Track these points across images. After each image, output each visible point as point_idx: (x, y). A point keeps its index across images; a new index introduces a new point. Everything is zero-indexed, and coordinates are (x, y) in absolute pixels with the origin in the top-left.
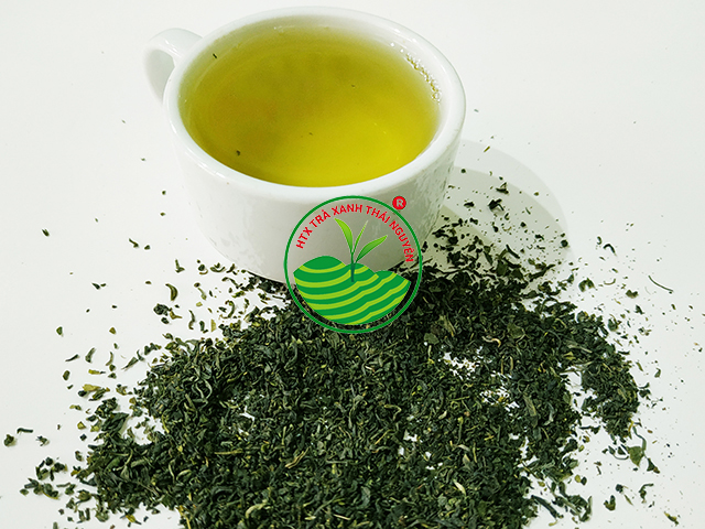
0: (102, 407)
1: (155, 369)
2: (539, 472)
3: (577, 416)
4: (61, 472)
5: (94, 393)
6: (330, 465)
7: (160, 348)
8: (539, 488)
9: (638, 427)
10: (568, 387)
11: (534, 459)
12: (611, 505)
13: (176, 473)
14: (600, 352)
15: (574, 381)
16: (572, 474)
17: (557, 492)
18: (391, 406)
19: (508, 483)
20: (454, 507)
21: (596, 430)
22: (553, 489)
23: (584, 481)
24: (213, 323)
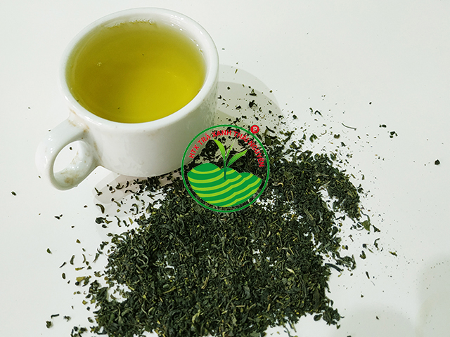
0: (91, 288)
1: (111, 256)
2: (324, 249)
3: (332, 213)
4: (84, 332)
5: (84, 281)
6: (223, 280)
7: (108, 243)
8: (327, 259)
9: (363, 210)
10: (323, 199)
11: (320, 244)
12: (363, 256)
13: (147, 311)
14: (332, 174)
15: (325, 194)
16: (340, 246)
17: (336, 258)
18: (241, 238)
19: (312, 261)
20: (292, 282)
21: (343, 218)
22: (334, 257)
23: (347, 248)
24: (130, 220)
